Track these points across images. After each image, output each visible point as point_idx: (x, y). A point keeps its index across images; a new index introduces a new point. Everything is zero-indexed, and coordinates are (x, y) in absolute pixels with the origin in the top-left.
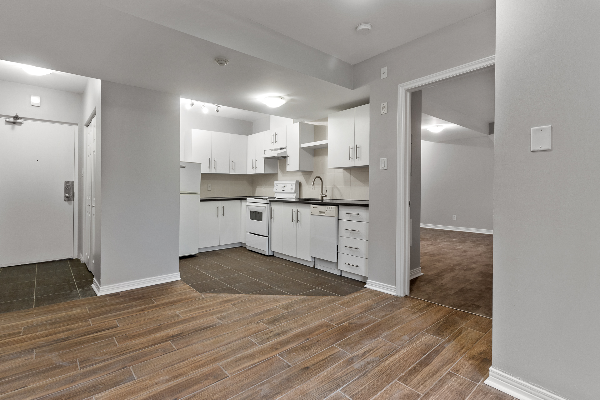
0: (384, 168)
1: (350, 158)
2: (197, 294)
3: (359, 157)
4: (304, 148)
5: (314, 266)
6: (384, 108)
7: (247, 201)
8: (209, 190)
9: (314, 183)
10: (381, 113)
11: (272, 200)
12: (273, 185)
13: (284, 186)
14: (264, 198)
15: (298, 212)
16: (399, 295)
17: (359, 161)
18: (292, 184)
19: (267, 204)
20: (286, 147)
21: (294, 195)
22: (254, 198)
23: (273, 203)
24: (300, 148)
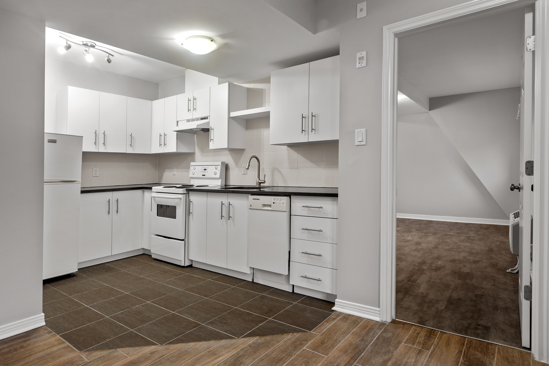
0: (362, 143)
1: (303, 130)
2: (75, 354)
3: (315, 130)
4: (233, 118)
5: (253, 279)
6: (361, 58)
7: (153, 190)
8: (95, 176)
9: (249, 165)
10: (358, 66)
11: (189, 189)
12: (189, 168)
13: (205, 170)
14: (178, 186)
15: (223, 205)
16: (384, 320)
17: (315, 134)
18: (216, 167)
19: (183, 195)
20: (209, 117)
21: (218, 182)
22: (163, 186)
23: (190, 193)
24: (230, 118)
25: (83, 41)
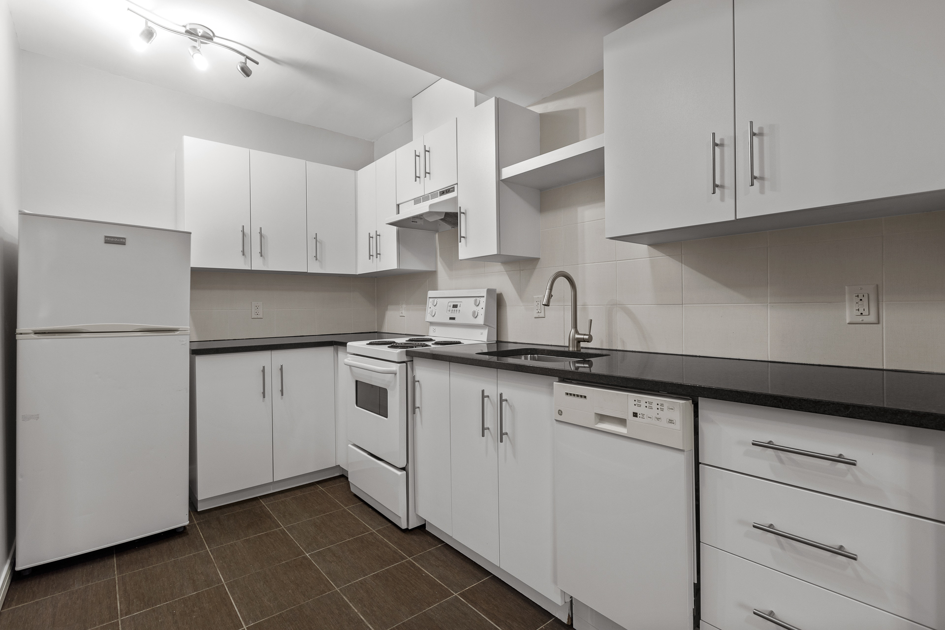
1: (715, 186)
3: (763, 179)
4: (510, 182)
5: (571, 618)
7: (349, 349)
8: (256, 317)
9: (550, 296)
12: (424, 303)
13: (455, 306)
14: (399, 342)
15: (486, 399)
18: (476, 300)
19: (399, 365)
20: (456, 186)
21: (482, 334)
22: (368, 342)
23: (417, 361)
24: (500, 181)
25: (185, 25)
